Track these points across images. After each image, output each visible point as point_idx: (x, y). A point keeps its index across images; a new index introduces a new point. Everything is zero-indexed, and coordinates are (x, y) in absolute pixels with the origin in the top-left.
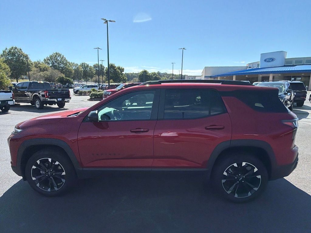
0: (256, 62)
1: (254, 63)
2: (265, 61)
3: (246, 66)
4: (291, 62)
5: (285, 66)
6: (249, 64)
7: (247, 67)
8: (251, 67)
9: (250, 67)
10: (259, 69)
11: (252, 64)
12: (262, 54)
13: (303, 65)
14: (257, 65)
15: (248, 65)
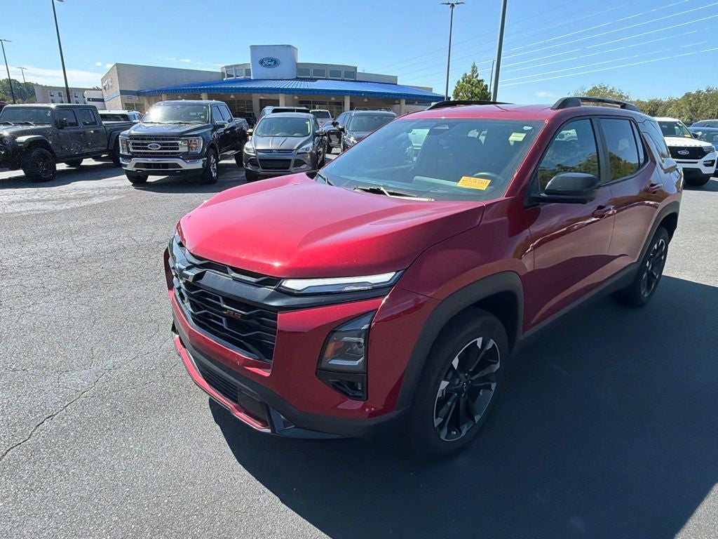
0: (242, 63)
1: (238, 65)
2: (261, 62)
3: (220, 71)
4: (307, 72)
5: (297, 79)
6: (226, 67)
7: (223, 73)
8: (232, 76)
9: (229, 76)
10: (250, 80)
11: (233, 69)
12: (251, 46)
13: (326, 79)
14: (244, 72)
15: (224, 69)
